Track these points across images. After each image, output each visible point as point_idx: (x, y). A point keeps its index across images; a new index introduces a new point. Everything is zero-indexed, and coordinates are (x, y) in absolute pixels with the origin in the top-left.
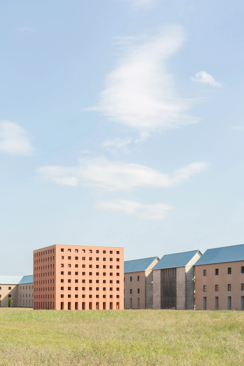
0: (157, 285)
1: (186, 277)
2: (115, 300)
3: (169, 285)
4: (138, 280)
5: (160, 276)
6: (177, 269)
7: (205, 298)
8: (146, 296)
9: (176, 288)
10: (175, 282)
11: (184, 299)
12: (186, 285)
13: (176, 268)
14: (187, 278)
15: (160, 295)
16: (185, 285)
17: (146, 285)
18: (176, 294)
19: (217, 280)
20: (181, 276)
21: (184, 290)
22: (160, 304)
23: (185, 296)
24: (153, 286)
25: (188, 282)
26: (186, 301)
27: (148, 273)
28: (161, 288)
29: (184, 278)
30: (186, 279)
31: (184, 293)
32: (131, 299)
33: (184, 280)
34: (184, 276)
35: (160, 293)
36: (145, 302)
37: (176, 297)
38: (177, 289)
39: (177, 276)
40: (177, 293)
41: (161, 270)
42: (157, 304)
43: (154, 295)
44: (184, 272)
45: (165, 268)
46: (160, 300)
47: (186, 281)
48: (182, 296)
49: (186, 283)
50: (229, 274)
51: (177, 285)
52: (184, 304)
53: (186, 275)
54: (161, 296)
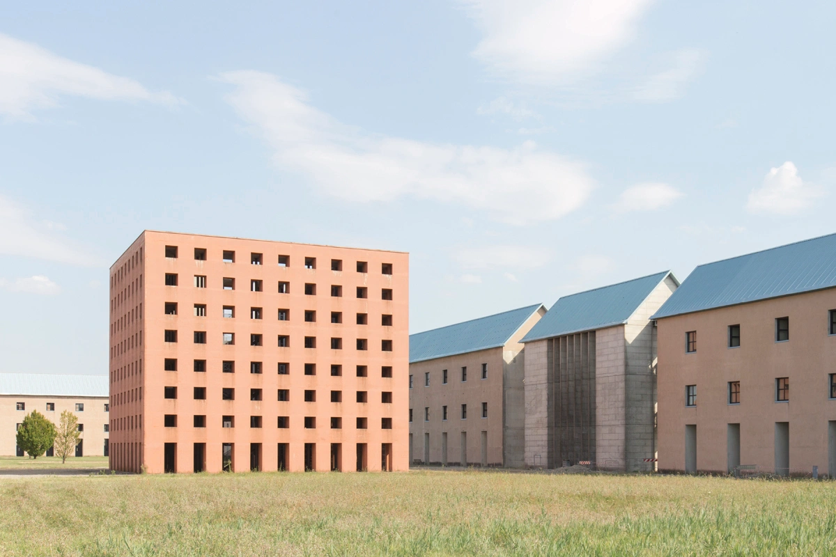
0: (537, 389)
1: (626, 358)
2: (375, 437)
3: (572, 390)
4: (484, 377)
5: (544, 360)
6: (597, 334)
7: (692, 428)
8: (507, 425)
9: (595, 397)
10: (592, 378)
11: (620, 431)
12: (626, 384)
13: (593, 332)
14: (631, 363)
15: (546, 420)
16: (622, 385)
17: (504, 392)
18: (595, 415)
19: (733, 363)
20: (612, 357)
21: (621, 404)
22: (546, 449)
23: (623, 422)
24: (526, 393)
25: (632, 377)
26: (627, 439)
27: (510, 352)
28: (549, 400)
29: (621, 363)
30: (626, 365)
31: (622, 411)
32: (464, 433)
33: (622, 369)
34: (621, 356)
35: (545, 414)
36: (504, 444)
37: (595, 426)
38: (599, 399)
39: (598, 359)
40: (600, 413)
41: (550, 340)
42: (536, 449)
43: (527, 421)
44: (621, 343)
45: (559, 334)
46: (545, 438)
47: (627, 373)
48: (613, 423)
49: (626, 380)
50: (778, 340)
51: (599, 388)
52: (621, 449)
53: (626, 352)
54: (549, 423)
